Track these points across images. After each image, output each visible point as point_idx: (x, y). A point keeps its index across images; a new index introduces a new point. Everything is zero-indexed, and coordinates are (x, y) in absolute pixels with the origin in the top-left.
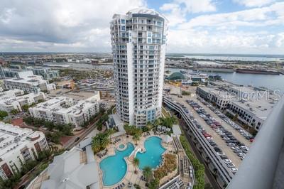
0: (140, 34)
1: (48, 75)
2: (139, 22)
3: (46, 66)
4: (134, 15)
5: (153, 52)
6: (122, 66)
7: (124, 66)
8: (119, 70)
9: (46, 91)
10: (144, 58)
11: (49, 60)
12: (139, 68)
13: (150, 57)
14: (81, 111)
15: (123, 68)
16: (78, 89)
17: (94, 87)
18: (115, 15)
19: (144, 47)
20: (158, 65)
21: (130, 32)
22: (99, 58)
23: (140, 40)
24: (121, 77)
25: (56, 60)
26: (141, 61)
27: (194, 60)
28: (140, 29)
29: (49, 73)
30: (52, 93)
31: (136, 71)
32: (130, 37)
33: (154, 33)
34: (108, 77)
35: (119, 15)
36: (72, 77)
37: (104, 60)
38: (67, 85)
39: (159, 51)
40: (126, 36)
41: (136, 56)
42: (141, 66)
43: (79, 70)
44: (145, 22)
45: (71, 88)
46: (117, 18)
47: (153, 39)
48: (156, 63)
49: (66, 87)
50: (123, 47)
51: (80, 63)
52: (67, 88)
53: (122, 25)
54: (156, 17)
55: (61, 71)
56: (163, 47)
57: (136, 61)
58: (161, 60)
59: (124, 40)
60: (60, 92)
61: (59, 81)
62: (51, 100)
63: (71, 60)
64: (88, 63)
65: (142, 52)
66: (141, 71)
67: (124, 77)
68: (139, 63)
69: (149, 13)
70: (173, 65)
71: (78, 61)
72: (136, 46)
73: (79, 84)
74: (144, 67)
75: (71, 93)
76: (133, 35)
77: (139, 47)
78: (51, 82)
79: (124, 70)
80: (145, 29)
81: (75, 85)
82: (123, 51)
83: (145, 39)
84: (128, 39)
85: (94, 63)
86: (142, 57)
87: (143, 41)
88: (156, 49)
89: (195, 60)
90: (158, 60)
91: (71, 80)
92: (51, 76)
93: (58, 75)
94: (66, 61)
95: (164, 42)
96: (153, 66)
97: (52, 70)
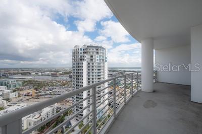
0: (92, 56)
1: (12, 86)
2: (91, 50)
3: (12, 78)
4: (88, 46)
5: (100, 67)
6: (79, 76)
7: (81, 76)
8: (77, 79)
9: (8, 100)
10: (94, 71)
11: (14, 74)
12: (91, 77)
13: (99, 70)
14: (40, 115)
15: (80, 78)
16: (38, 96)
17: (52, 93)
18: (76, 46)
19: (94, 64)
20: (104, 75)
21: (85, 55)
22: (58, 72)
23: (92, 60)
24: (78, 84)
25: (21, 73)
26: (93, 73)
27: (124, 71)
28: (92, 54)
29: (13, 83)
30: (14, 101)
31: (89, 79)
32: (85, 58)
33: (100, 56)
34: (64, 85)
35: (79, 46)
36: (33, 86)
37: (61, 72)
38: (28, 93)
39: (104, 66)
40: (83, 58)
41: (89, 70)
42: (93, 76)
43: (40, 80)
44: (95, 50)
45: (32, 95)
46: (77, 48)
47: (100, 59)
48: (102, 74)
49: (27, 95)
50: (81, 64)
51: (42, 75)
52: (29, 96)
53: (80, 51)
54: (101, 47)
55: (25, 82)
56: (106, 63)
57: (89, 73)
58: (105, 72)
59: (81, 60)
60: (22, 99)
61: (21, 90)
62: (11, 107)
63: (34, 73)
64: (48, 75)
65: (93, 67)
66: (93, 79)
67: (80, 84)
68: (91, 74)
69: (96, 45)
70: (111, 75)
71: (40, 74)
72: (89, 64)
73: (39, 92)
74: (94, 77)
75: (31, 100)
76: (87, 57)
77: (91, 64)
78: (14, 91)
79: (81, 79)
80: (95, 54)
81: (36, 93)
82: (81, 67)
83: (95, 59)
84: (84, 59)
85: (53, 75)
86: (93, 70)
87: (94, 60)
88: (101, 65)
89: (126, 71)
90: (104, 72)
91: (33, 89)
92: (15, 86)
93: (21, 85)
94: (30, 74)
95: (106, 61)
96: (100, 75)
97: (17, 81)
